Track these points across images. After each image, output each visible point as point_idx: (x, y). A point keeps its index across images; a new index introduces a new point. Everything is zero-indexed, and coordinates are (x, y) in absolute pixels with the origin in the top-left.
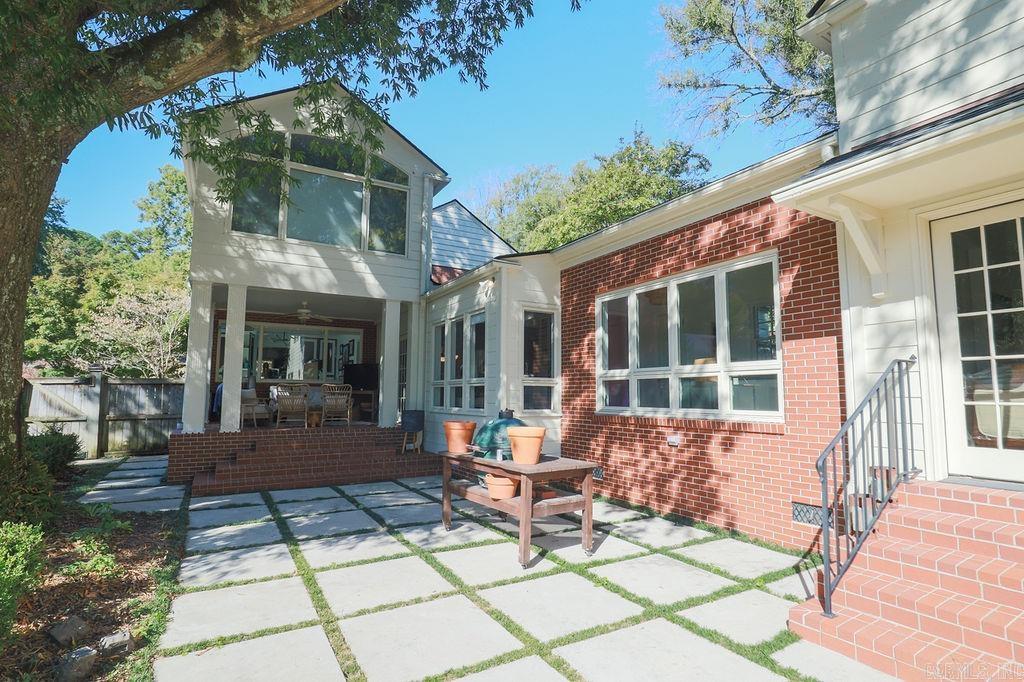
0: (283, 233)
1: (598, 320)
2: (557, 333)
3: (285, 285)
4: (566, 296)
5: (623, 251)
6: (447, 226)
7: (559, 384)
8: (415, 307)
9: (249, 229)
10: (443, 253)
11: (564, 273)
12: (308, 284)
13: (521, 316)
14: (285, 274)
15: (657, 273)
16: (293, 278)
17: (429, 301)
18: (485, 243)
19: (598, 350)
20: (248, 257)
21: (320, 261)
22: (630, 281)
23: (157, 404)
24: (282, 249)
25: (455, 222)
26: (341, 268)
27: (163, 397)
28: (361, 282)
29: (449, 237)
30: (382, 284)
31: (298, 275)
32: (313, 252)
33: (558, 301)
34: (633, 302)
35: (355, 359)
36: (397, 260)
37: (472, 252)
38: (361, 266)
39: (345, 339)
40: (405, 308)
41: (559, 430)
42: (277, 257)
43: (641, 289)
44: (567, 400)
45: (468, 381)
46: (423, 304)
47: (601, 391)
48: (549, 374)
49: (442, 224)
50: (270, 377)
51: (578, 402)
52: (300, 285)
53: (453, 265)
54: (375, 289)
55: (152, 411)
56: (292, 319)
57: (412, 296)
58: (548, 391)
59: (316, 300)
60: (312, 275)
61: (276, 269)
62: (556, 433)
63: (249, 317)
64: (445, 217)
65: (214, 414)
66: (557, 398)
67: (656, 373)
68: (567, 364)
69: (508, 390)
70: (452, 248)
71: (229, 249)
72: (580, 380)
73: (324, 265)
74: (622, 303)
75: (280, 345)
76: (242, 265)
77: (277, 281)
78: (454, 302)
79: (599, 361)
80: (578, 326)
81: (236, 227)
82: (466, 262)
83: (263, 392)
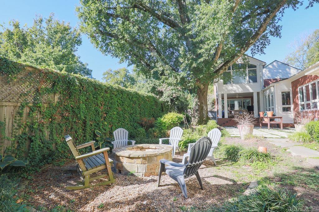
0: (232, 83)
1: (299, 92)
2: (291, 96)
3: (233, 92)
4: (293, 87)
5: (301, 78)
6: (274, 68)
7: (292, 106)
8: (260, 93)
9: (226, 84)
10: (273, 75)
11: (292, 83)
12: (237, 92)
13: (281, 93)
14: (233, 91)
15: (306, 82)
16: (235, 91)
17: (264, 91)
18: (287, 70)
19: (299, 98)
20: (227, 89)
21: (239, 87)
22: (302, 84)
23: (212, 115)
24: (232, 86)
25: (276, 66)
26: (243, 87)
27: (213, 114)
28: (248, 89)
29: (275, 71)
30: (252, 89)
31: (235, 90)
32: (238, 86)
33: (291, 89)
34: (304, 88)
35: (250, 105)
36: (255, 84)
37: (283, 73)
38: (248, 87)
39: (248, 101)
40: (258, 93)
41: (293, 116)
42: (232, 88)
43: (305, 85)
44: (294, 109)
45: (271, 107)
46: (262, 92)
47: (300, 107)
48: (290, 104)
49: (272, 68)
50: (231, 110)
51: (296, 109)
52: (236, 92)
53: (277, 78)
54: (251, 90)
55: (212, 117)
56: (236, 98)
57: (259, 91)
58: (290, 108)
59: (239, 94)
60: (238, 90)
61: (232, 90)
62: (292, 117)
63: (228, 98)
64: (273, 66)
65: (223, 116)
66: (292, 109)
67: (308, 102)
68: (294, 102)
69: (278, 108)
70: (275, 74)
71: (224, 88)
72: (296, 105)
73: (240, 87)
74: (302, 88)
75: (233, 103)
76: (226, 90)
77: (232, 92)
78: (268, 91)
79: (299, 101)
80: (295, 93)
81: (224, 84)
82: (281, 76)
83: (231, 112)
